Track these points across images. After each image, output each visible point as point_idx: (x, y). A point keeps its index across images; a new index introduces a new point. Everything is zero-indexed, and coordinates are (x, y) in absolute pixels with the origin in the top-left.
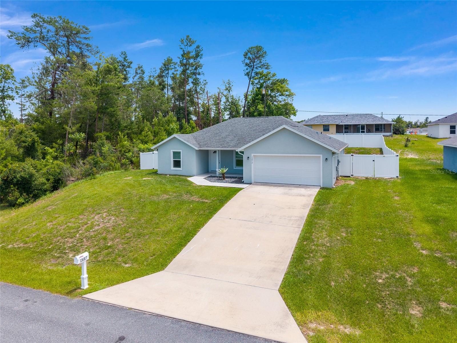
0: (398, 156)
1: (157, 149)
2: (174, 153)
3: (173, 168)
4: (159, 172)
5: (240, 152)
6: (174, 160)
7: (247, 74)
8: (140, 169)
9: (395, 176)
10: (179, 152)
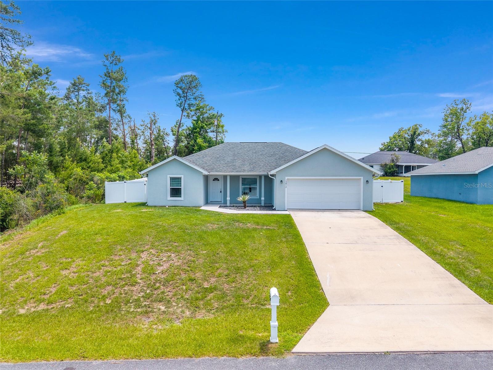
0: (403, 181)
1: (147, 175)
2: (172, 179)
3: (169, 198)
4: (149, 204)
5: (271, 175)
6: (171, 188)
7: (180, 105)
8: (105, 203)
9: (400, 201)
10: (179, 178)
